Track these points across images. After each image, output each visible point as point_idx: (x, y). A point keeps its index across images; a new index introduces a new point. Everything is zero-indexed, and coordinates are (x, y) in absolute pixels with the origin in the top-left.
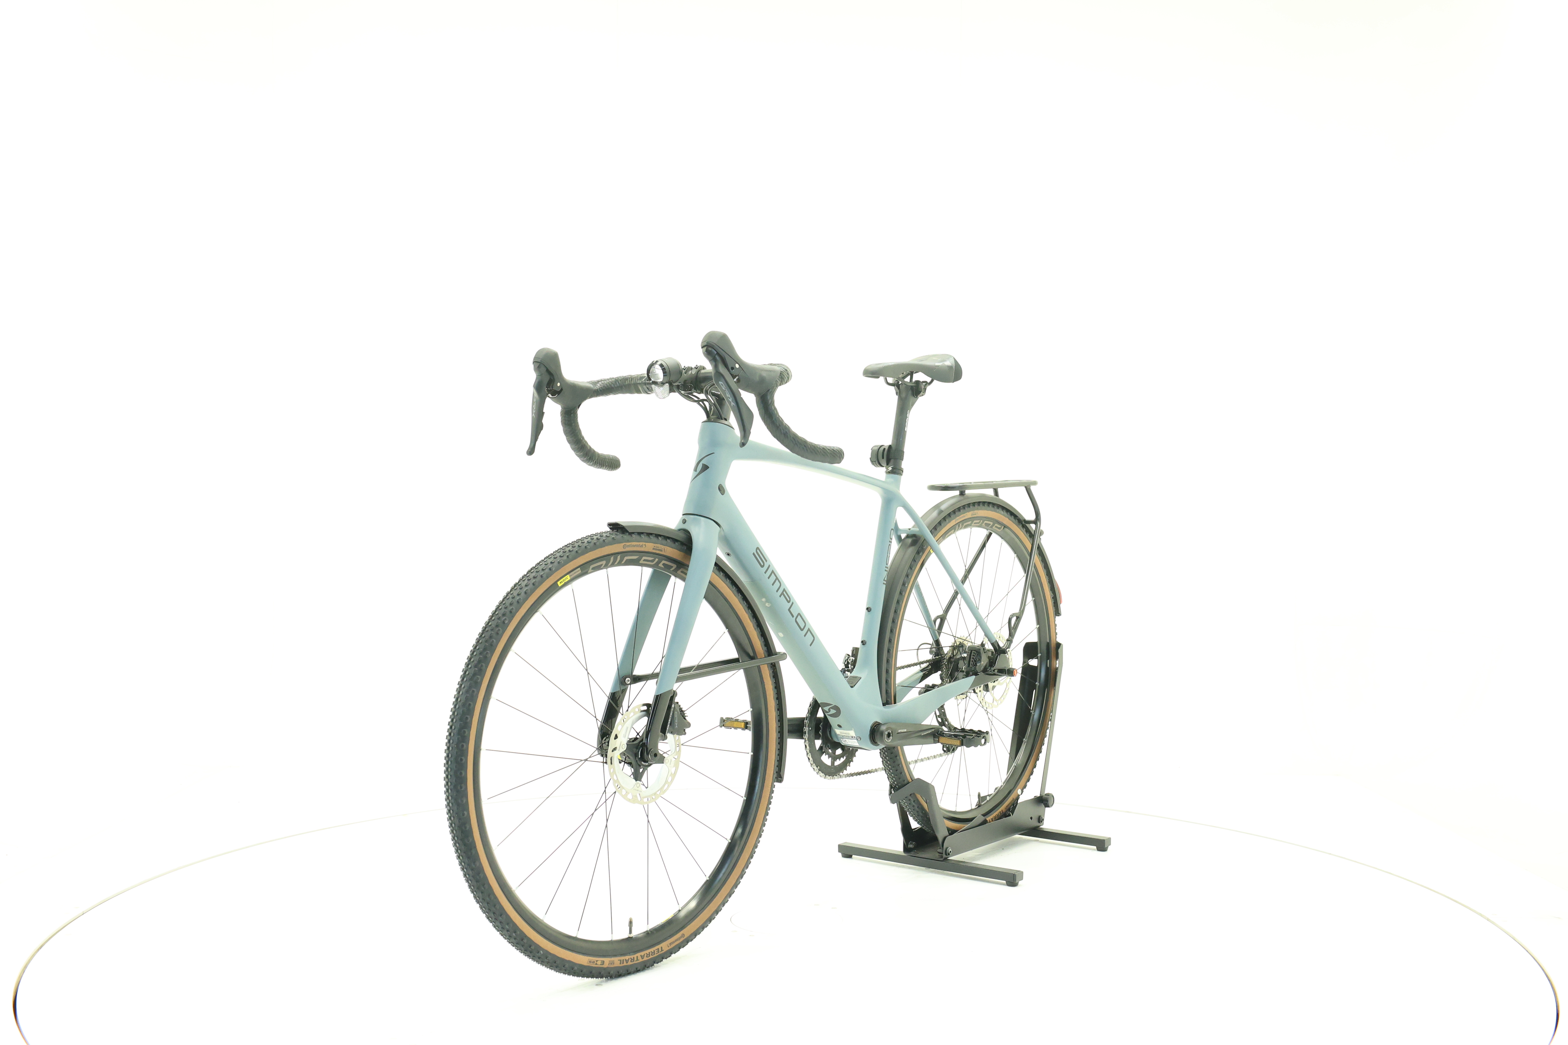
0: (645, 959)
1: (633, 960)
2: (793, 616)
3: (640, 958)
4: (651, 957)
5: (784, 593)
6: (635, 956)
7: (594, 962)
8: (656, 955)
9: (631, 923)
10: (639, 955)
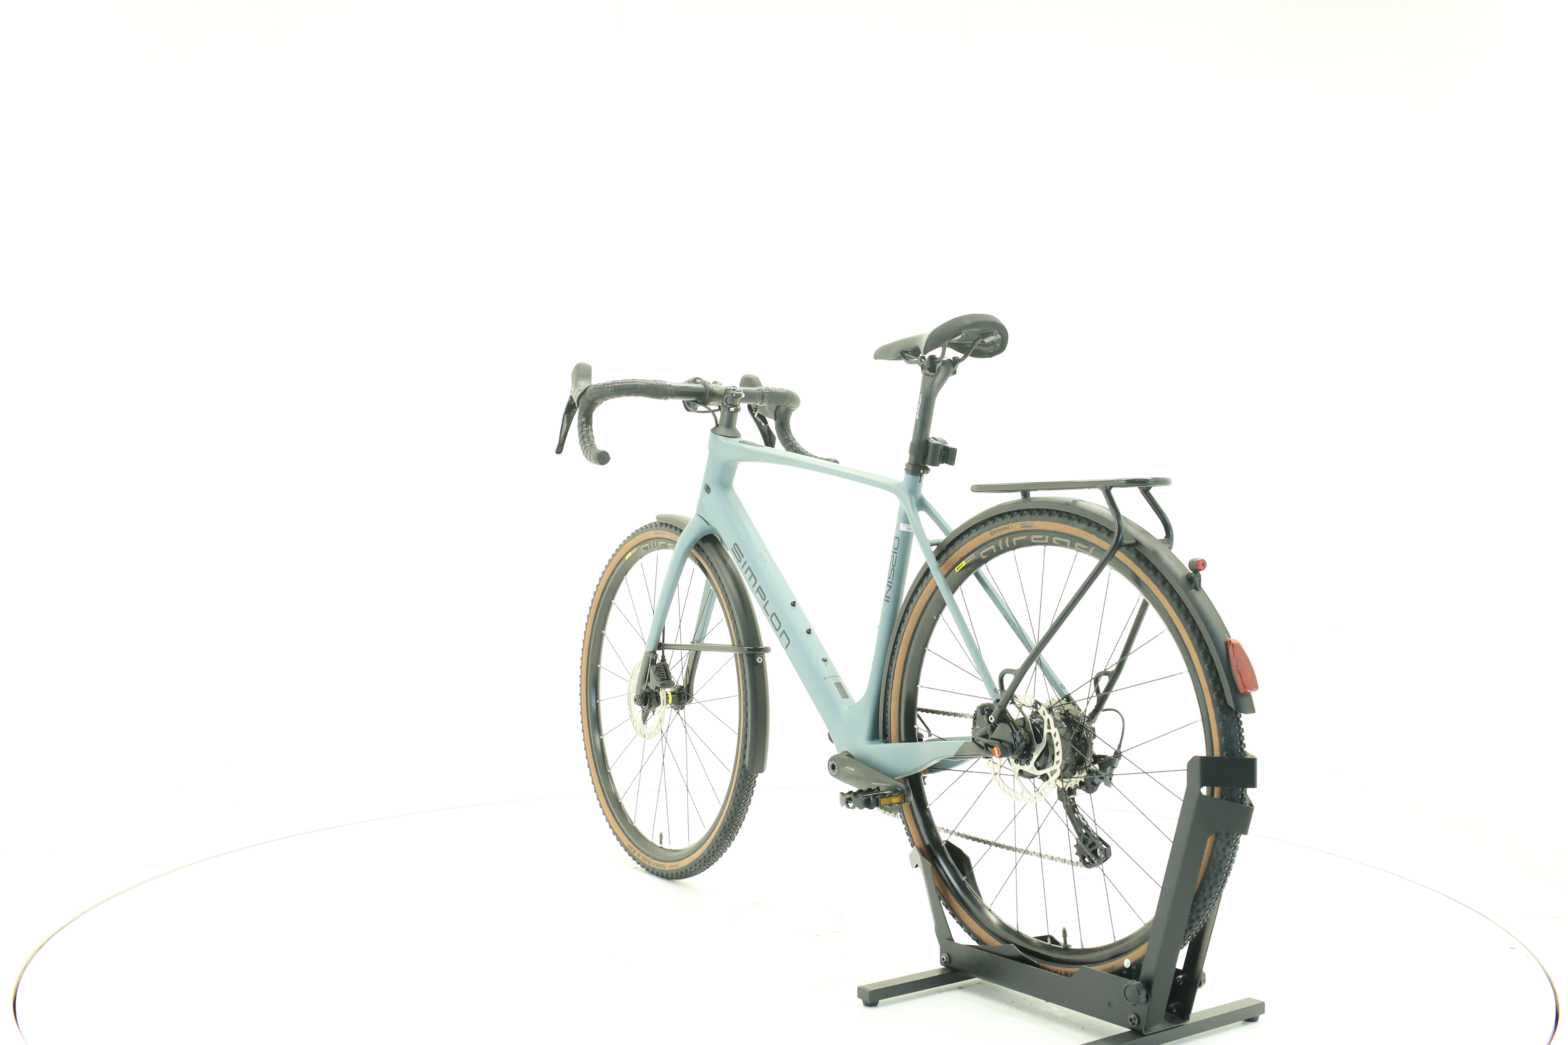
0: (655, 867)
1: (649, 862)
2: (768, 615)
3: (653, 864)
4: (658, 867)
5: (760, 590)
6: (652, 860)
7: (630, 847)
8: (660, 868)
9: (661, 836)
10: (654, 861)
